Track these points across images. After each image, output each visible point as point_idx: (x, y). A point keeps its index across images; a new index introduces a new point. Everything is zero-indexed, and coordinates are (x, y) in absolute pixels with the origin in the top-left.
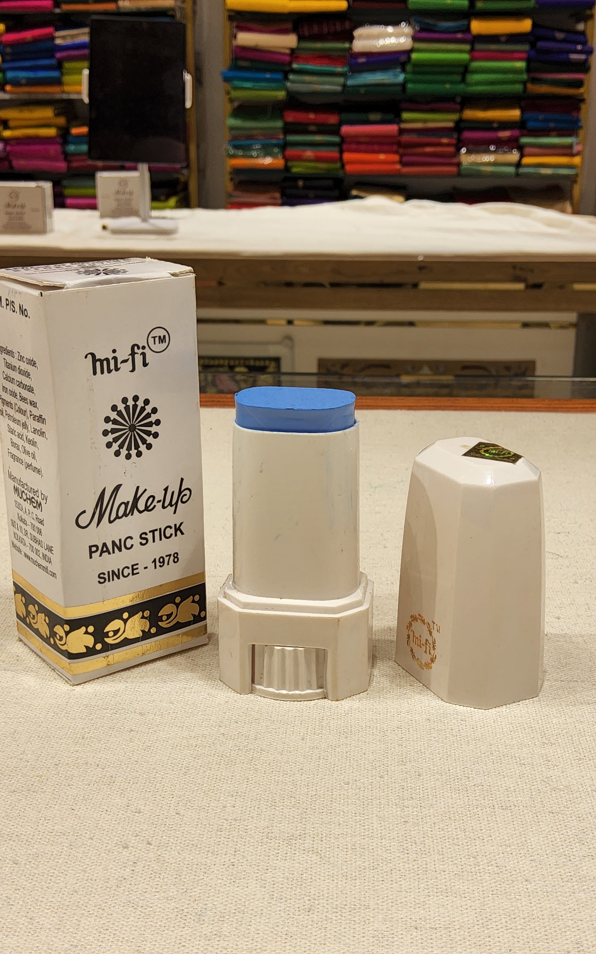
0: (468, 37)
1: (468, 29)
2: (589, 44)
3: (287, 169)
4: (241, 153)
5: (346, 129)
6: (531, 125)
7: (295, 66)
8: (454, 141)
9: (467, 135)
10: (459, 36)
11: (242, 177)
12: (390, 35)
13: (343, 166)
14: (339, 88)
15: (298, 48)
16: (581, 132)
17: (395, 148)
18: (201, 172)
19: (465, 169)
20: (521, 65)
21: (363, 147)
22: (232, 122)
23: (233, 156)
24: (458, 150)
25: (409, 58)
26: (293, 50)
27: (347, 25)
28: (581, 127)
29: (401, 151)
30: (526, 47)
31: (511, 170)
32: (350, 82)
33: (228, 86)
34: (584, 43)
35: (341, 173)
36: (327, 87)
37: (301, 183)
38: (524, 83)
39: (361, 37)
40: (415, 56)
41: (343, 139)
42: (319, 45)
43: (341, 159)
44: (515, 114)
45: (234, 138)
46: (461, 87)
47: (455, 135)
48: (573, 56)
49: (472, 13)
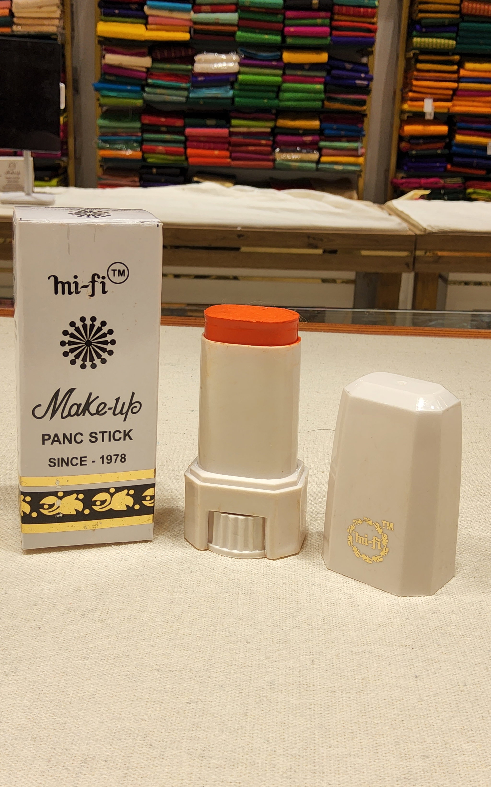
0: (281, 64)
1: (280, 59)
2: (370, 73)
3: (144, 159)
4: (108, 146)
5: (189, 131)
6: (327, 132)
7: (150, 81)
8: (270, 143)
9: (280, 138)
10: (274, 63)
11: (110, 165)
12: (222, 61)
13: (187, 159)
14: (184, 99)
15: (152, 68)
16: (364, 139)
17: (226, 146)
18: (78, 160)
19: (278, 163)
20: (320, 87)
21: (202, 145)
22: (101, 122)
23: (102, 148)
24: (274, 149)
25: (237, 78)
26: (148, 69)
27: (190, 52)
28: (364, 135)
29: (231, 148)
30: (324, 74)
31: (313, 165)
32: (191, 95)
33: (98, 95)
34: (367, 72)
35: (185, 164)
36: (175, 98)
37: (154, 170)
38: (323, 101)
39: (200, 61)
40: (241, 77)
41: (187, 138)
42: (168, 66)
43: (185, 153)
44: (316, 124)
45: (103, 135)
46: (276, 101)
47: (272, 138)
48: (358, 82)
49: (283, 47)
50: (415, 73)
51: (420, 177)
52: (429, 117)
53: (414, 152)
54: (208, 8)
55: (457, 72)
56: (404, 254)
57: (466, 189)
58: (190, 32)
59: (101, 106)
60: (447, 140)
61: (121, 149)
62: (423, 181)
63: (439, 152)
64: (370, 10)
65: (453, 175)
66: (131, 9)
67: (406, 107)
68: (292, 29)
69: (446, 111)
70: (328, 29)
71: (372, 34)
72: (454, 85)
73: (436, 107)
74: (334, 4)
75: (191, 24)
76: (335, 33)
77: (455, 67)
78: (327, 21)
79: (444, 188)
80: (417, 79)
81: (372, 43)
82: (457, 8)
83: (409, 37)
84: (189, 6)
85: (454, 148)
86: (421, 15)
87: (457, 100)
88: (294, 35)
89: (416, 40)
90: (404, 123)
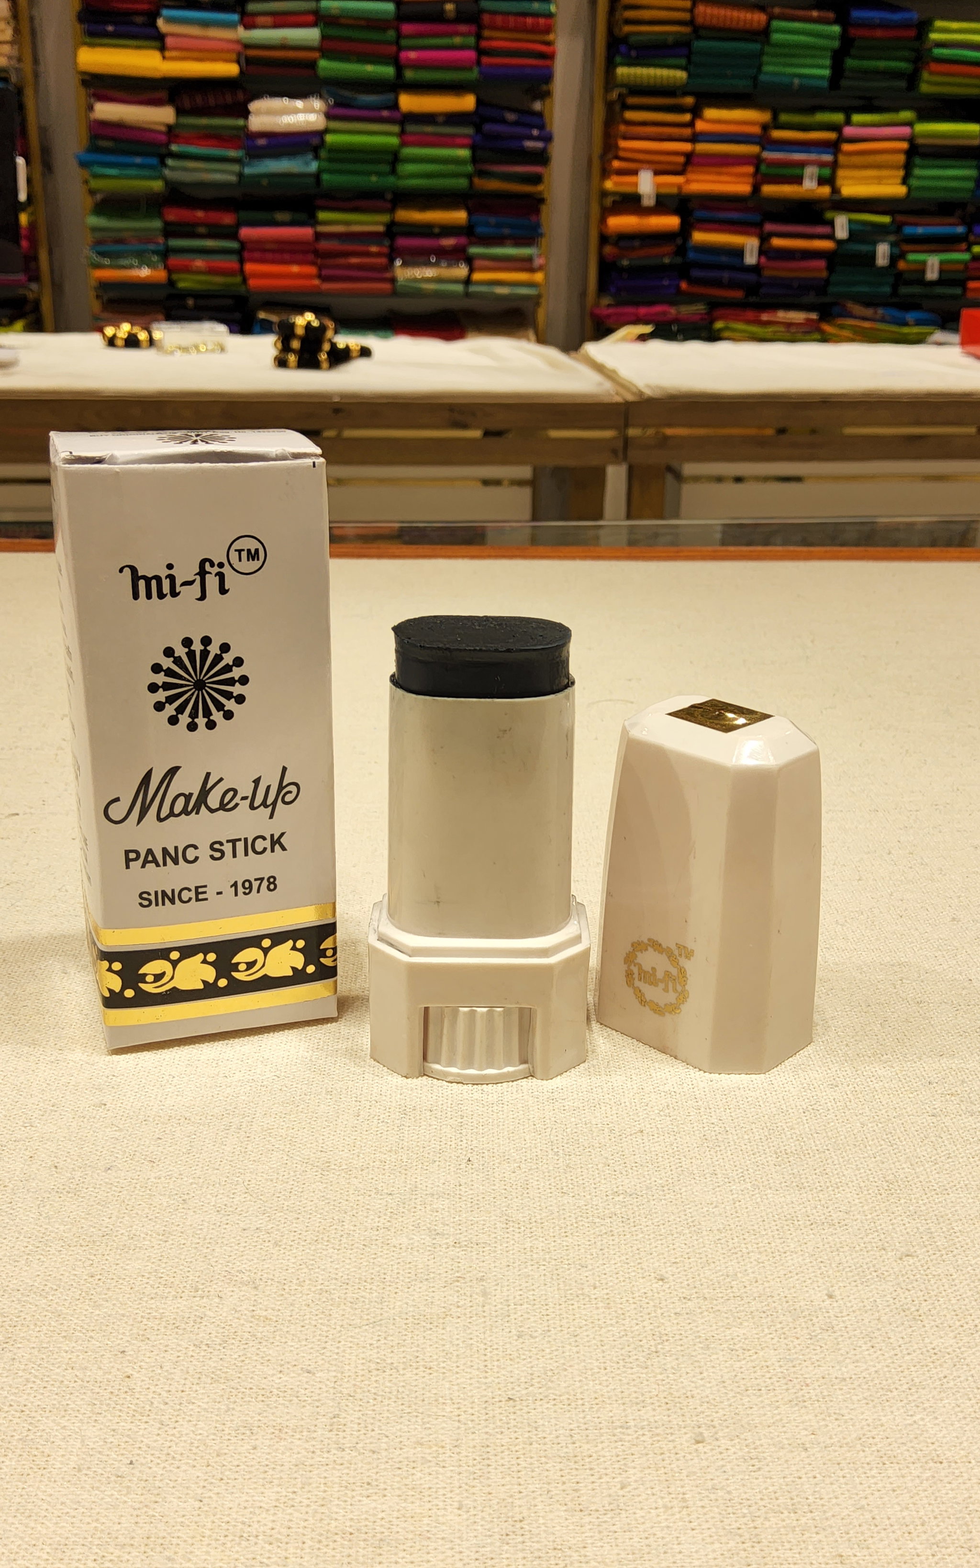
0: (396, 115)
1: (395, 106)
2: (548, 129)
3: (171, 283)
4: (107, 261)
5: (246, 232)
6: (479, 230)
7: (174, 148)
8: (385, 250)
9: (401, 242)
10: (385, 113)
11: (112, 294)
12: (296, 111)
13: (245, 280)
14: (233, 178)
15: (176, 125)
16: (544, 241)
17: (311, 257)
18: (57, 287)
19: (401, 285)
20: (464, 153)
21: (269, 256)
22: (93, 221)
23: (98, 266)
24: (392, 261)
25: (323, 142)
26: (170, 128)
27: (241, 96)
28: (542, 235)
29: (319, 261)
30: (469, 131)
31: (459, 288)
32: (247, 171)
33: (85, 173)
34: (542, 127)
35: (242, 289)
36: (218, 177)
37: (190, 302)
38: (470, 177)
39: (259, 113)
40: (329, 138)
41: (243, 244)
42: (204, 121)
43: (242, 271)
44: (460, 216)
45: (99, 242)
46: (391, 180)
47: (387, 243)
48: (529, 144)
49: (399, 85)
50: (623, 128)
51: (637, 304)
52: (648, 201)
53: (625, 263)
54: (269, 20)
55: (691, 124)
56: (608, 434)
57: (712, 322)
58: (238, 62)
59: (92, 192)
60: (679, 241)
61: (131, 267)
62: (643, 311)
63: (667, 260)
64: (542, 21)
65: (691, 299)
66: (137, 25)
67: (609, 185)
68: (413, 55)
69: (674, 190)
70: (472, 54)
71: (548, 62)
72: (687, 147)
73: (658, 186)
74: (482, 11)
75: (238, 47)
76: (485, 60)
77: (687, 117)
78: (471, 40)
79: (676, 321)
80: (626, 138)
81: (547, 77)
82: (686, 16)
83: (610, 66)
84: (235, 17)
85: (691, 255)
86: (627, 29)
87: (693, 172)
88: (417, 65)
89: (622, 71)
90: (607, 212)
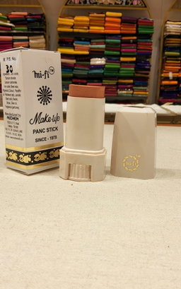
0: (120, 61)
2: (150, 64)
5: (88, 84)
6: (135, 84)
7: (75, 68)
8: (116, 88)
9: (119, 86)
10: (118, 61)
12: (99, 61)
14: (86, 74)
19: (119, 94)
20: (133, 69)
24: (117, 91)
25: (104, 67)
26: (75, 64)
27: (89, 58)
28: (148, 85)
30: (134, 65)
31: (131, 95)
32: (90, 72)
36: (83, 73)
38: (134, 73)
39: (92, 61)
40: (106, 66)
42: (81, 63)
44: (132, 81)
46: (118, 74)
47: (116, 86)
48: (146, 67)
49: (121, 56)
50: (166, 64)
51: (168, 99)
52: (171, 78)
53: (166, 90)
54: (95, 43)
58: (89, 51)
60: (177, 86)
63: (175, 90)
64: (150, 43)
65: (180, 98)
66: (69, 44)
67: (163, 75)
68: (123, 50)
69: (177, 76)
70: (135, 50)
71: (151, 51)
72: (179, 68)
73: (173, 75)
74: (137, 42)
75: (89, 49)
76: (138, 51)
77: (180, 62)
78: (136, 47)
80: (167, 66)
81: (151, 54)
82: (179, 42)
83: (164, 52)
84: (89, 43)
85: (180, 89)
86: (167, 45)
87: (180, 73)
88: (124, 52)
89: (166, 53)
90: (162, 80)
